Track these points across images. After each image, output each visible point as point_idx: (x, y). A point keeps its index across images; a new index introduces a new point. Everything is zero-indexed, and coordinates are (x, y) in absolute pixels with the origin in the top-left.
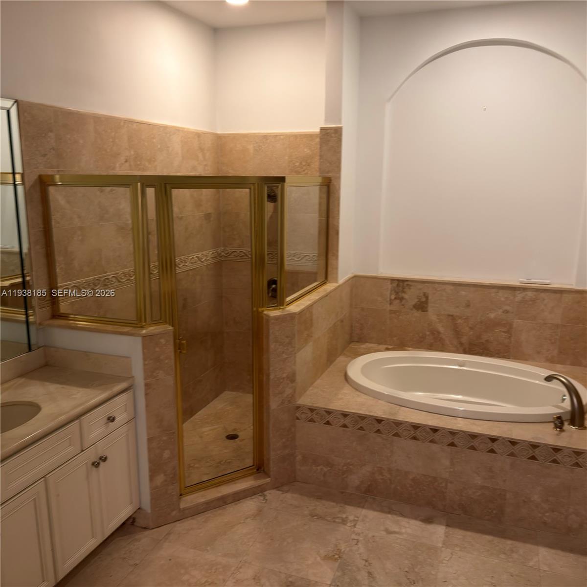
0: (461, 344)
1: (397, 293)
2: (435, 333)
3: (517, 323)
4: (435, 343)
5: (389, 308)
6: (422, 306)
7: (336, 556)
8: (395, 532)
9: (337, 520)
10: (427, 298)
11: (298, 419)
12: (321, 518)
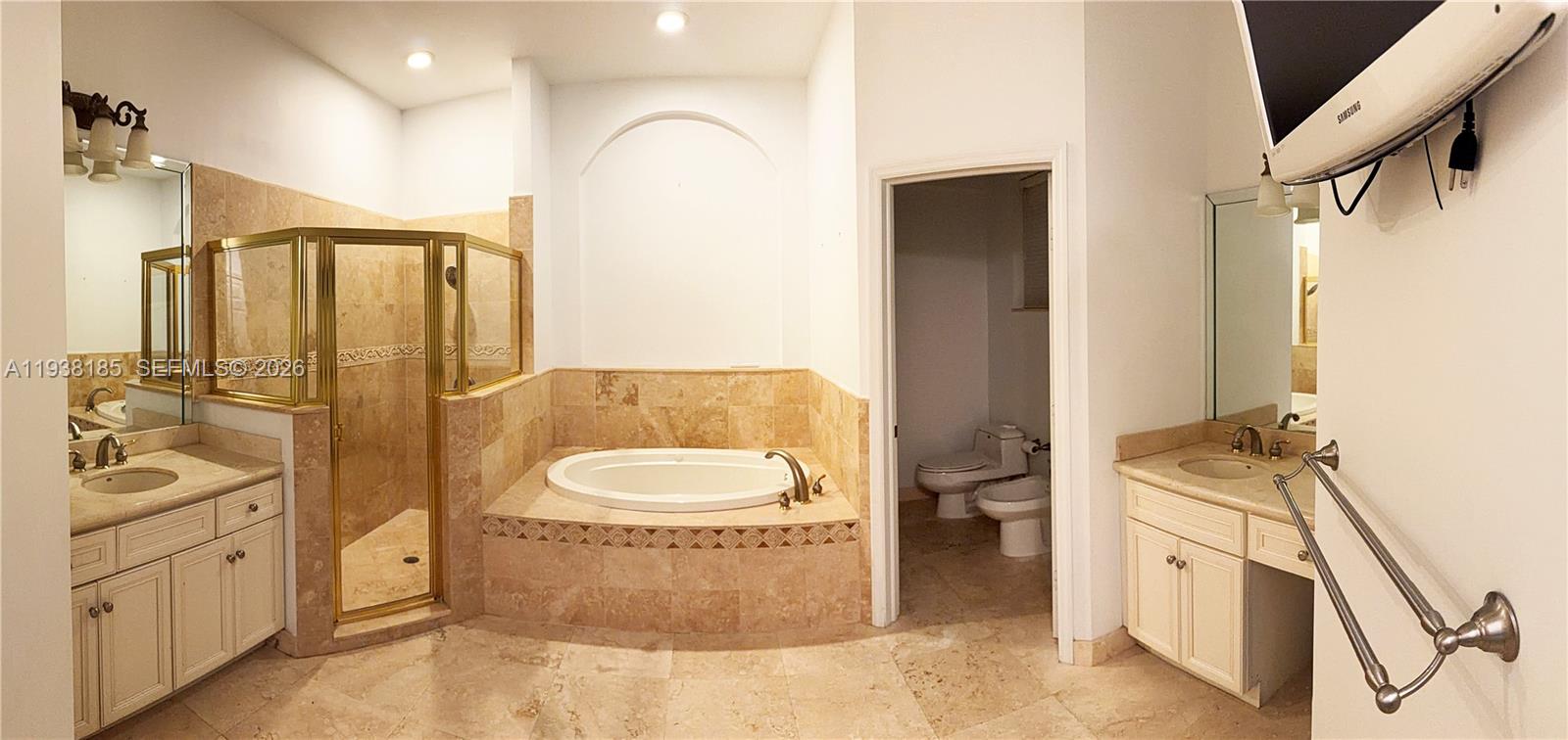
0: (677, 438)
1: (603, 386)
2: (649, 429)
3: (732, 409)
4: (651, 440)
5: (596, 404)
6: (631, 400)
7: (533, 711)
8: (610, 669)
9: (535, 661)
10: (637, 390)
11: (485, 532)
12: (513, 659)
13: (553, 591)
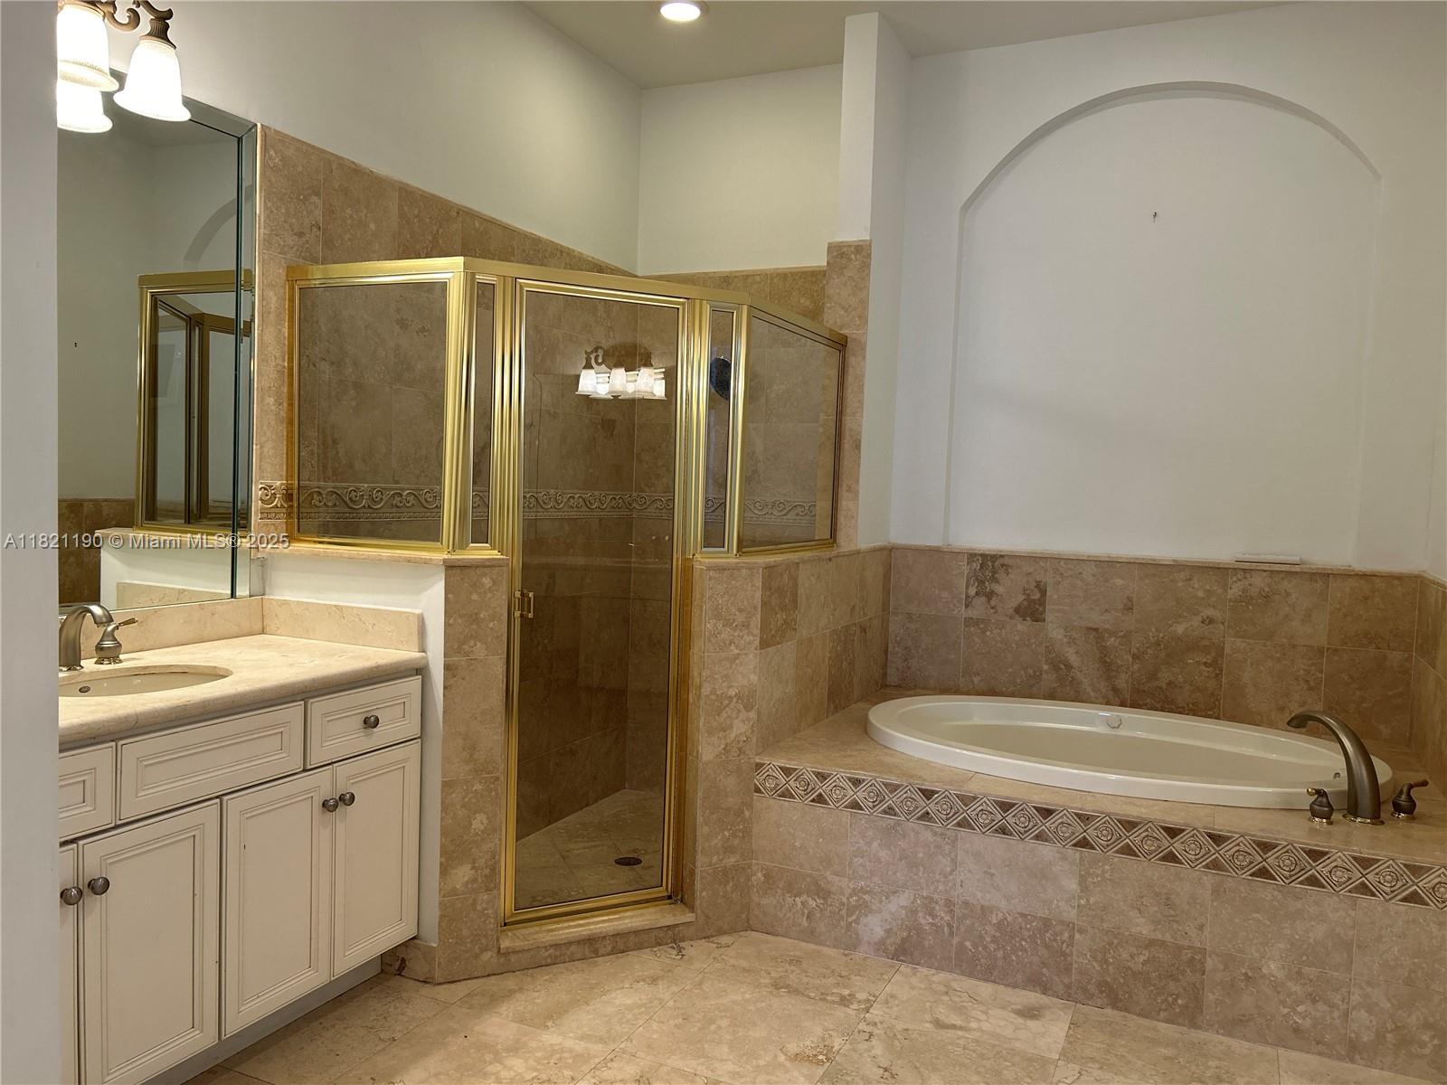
1: (981, 582)
3: (1232, 644)
5: (965, 613)
6: (1033, 609)
7: (822, 1057)
8: (954, 1027)
9: (829, 998)
10: (1043, 592)
11: (758, 790)
12: (794, 991)
13: (866, 897)
